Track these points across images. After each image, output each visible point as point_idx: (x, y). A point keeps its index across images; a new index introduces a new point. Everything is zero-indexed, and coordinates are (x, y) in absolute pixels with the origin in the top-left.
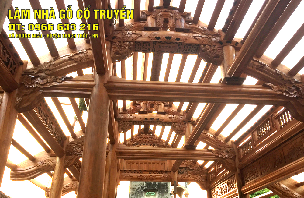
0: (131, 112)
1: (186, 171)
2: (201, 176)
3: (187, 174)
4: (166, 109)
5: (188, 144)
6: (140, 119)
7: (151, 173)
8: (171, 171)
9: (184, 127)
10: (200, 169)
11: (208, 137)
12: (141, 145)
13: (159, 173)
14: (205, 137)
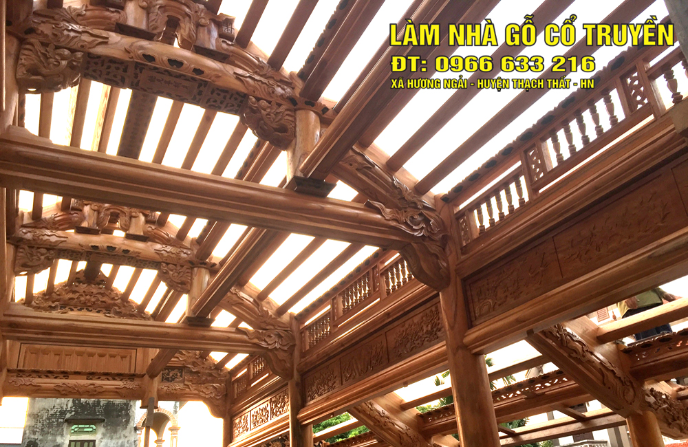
0: (54, 225)
1: (181, 376)
2: (214, 387)
3: (183, 381)
4: (150, 229)
5: (195, 314)
6: (80, 247)
7: (91, 379)
8: (144, 375)
9: (189, 274)
10: (215, 371)
11: (241, 301)
12: (72, 310)
13: (114, 379)
14: (235, 301)
